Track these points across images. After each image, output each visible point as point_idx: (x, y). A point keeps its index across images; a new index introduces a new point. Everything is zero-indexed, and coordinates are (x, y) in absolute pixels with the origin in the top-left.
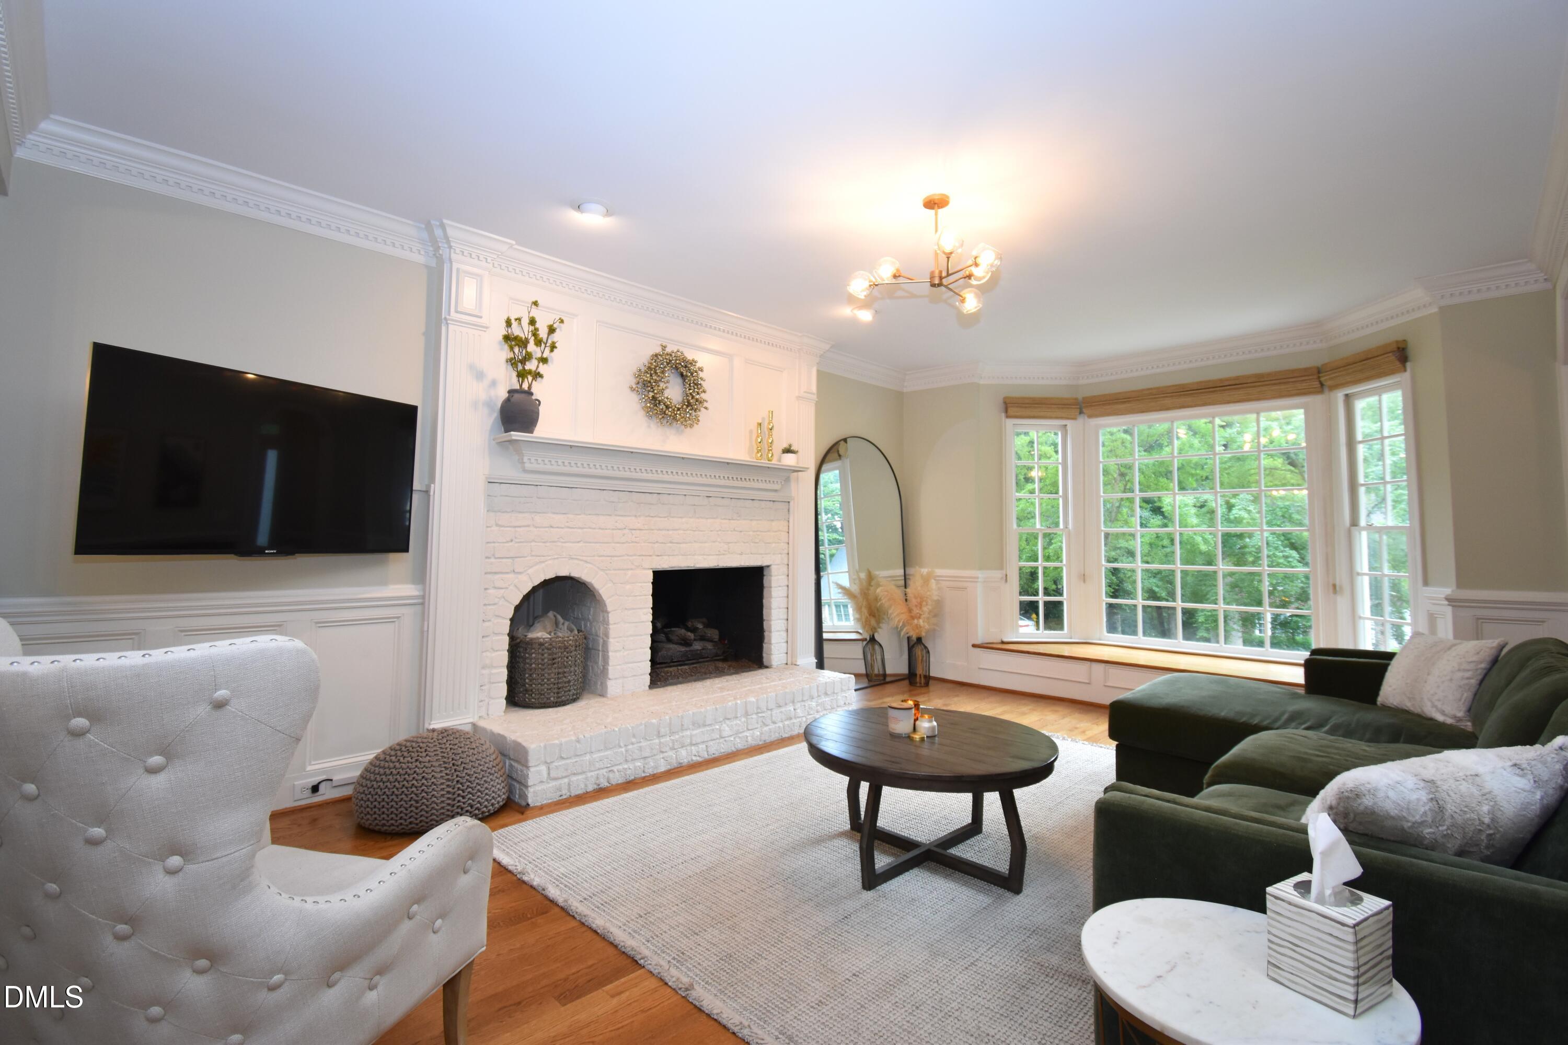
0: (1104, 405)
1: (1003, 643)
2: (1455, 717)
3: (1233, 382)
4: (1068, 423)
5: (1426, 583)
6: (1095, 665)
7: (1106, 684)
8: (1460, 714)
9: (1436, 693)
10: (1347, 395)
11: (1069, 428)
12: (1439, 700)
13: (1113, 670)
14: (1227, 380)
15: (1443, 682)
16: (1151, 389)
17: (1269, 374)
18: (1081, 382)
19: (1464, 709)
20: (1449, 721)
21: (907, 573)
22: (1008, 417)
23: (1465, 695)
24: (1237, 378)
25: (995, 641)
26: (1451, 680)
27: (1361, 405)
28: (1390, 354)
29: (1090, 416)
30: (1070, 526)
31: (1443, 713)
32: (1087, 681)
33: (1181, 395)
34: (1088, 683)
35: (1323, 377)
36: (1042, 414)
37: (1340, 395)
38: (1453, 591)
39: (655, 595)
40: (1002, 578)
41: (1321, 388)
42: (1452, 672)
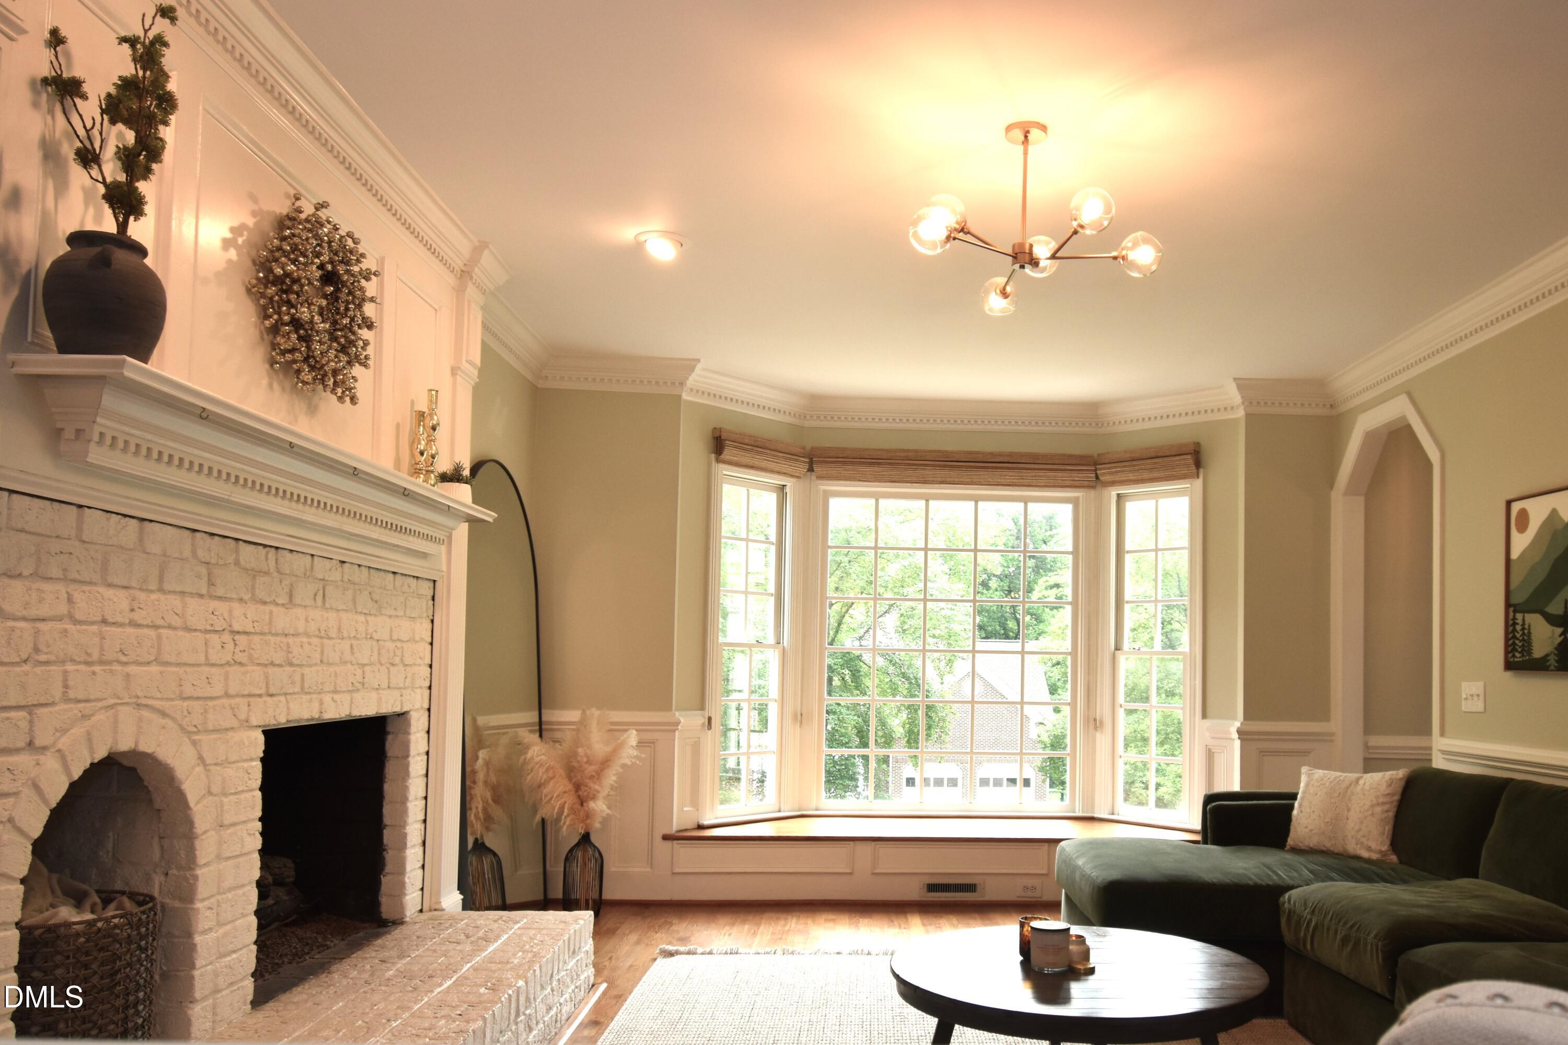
0: (844, 463)
1: (701, 827)
2: (1381, 852)
3: (1007, 459)
4: (789, 483)
5: (1204, 716)
6: (860, 846)
7: (877, 871)
8: (1384, 848)
9: (1360, 830)
10: (1118, 495)
11: (788, 490)
12: (1364, 836)
13: (883, 849)
14: (1001, 455)
15: (1366, 817)
16: (908, 451)
17: (1045, 456)
18: (808, 424)
19: (1388, 842)
20: (1374, 856)
21: (544, 718)
22: (718, 461)
23: (1387, 828)
24: (1010, 455)
25: (689, 827)
26: (1372, 814)
27: (1132, 508)
28: (1189, 457)
29: (820, 477)
30: (786, 641)
31: (1369, 849)
32: (848, 871)
33: (945, 466)
34: (851, 874)
35: (1101, 469)
36: (764, 464)
37: (1114, 492)
38: (1241, 724)
39: (265, 788)
40: (703, 724)
41: (1097, 482)
42: (1372, 806)
